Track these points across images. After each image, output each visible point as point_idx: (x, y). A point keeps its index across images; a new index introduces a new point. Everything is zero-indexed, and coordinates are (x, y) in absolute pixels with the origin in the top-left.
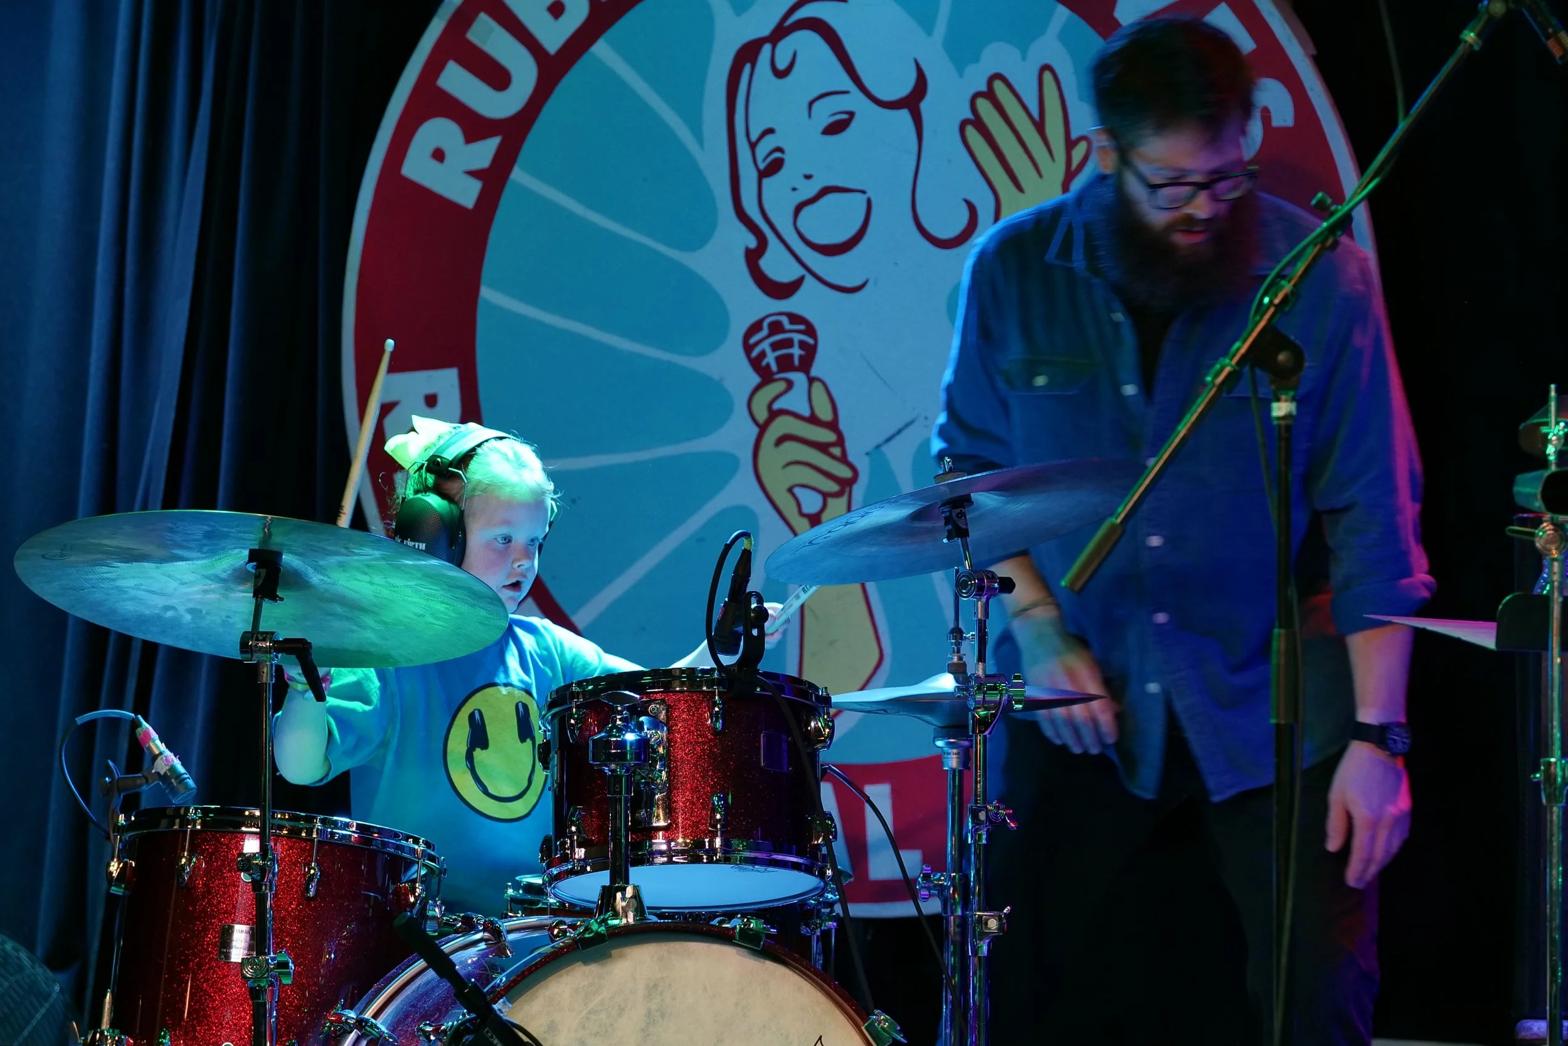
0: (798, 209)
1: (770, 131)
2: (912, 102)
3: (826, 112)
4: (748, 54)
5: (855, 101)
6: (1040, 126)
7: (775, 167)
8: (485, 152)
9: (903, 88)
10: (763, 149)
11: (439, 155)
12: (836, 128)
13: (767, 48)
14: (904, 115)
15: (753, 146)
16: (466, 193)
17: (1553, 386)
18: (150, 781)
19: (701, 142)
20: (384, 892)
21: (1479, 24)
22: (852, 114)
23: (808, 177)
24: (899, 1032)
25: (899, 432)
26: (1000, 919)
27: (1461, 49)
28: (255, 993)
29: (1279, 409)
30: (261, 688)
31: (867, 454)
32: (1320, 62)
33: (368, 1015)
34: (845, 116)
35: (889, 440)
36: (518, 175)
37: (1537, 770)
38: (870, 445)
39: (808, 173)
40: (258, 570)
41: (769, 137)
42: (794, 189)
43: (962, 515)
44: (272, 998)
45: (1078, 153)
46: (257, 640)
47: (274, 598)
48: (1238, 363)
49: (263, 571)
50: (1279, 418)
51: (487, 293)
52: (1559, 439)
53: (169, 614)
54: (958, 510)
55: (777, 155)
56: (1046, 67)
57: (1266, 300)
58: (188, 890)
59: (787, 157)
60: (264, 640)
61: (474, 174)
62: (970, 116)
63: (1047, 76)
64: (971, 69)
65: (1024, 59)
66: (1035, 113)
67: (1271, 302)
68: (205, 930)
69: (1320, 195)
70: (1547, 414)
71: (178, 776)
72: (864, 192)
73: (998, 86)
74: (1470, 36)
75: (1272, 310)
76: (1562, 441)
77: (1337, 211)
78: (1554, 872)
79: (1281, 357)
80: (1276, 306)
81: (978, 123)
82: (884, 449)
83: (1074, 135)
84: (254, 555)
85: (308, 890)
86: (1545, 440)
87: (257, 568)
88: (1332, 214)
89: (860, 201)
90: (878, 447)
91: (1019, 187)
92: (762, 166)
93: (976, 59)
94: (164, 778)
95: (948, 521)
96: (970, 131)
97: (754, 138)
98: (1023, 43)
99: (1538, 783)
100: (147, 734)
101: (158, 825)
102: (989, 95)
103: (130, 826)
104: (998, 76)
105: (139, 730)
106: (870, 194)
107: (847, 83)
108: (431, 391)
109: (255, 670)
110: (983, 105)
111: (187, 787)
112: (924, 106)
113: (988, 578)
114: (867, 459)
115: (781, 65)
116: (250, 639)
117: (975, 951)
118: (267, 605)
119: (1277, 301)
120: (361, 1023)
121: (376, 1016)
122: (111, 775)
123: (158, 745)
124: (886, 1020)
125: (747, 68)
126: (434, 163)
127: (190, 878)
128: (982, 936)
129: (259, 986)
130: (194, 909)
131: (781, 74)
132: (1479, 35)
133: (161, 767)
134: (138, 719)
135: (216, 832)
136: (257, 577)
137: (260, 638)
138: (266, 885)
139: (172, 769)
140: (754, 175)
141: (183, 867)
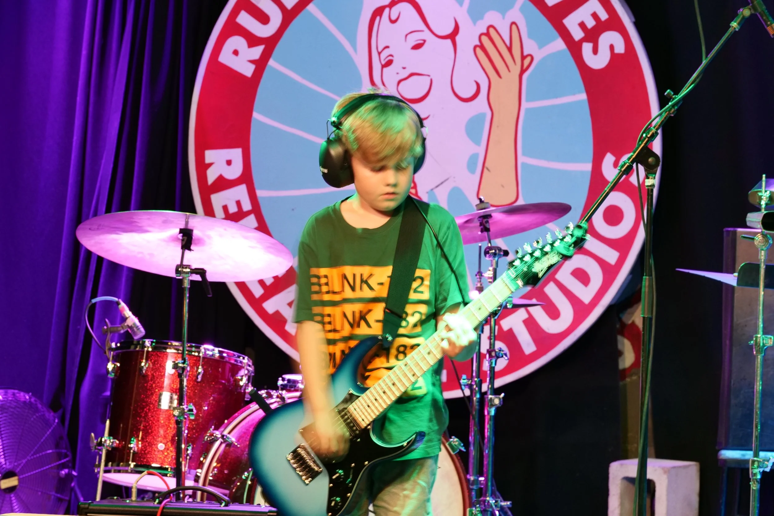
0: (399, 82)
1: (387, 47)
2: (453, 36)
3: (413, 40)
4: (379, 12)
5: (427, 35)
6: (510, 49)
7: (389, 63)
8: (257, 52)
9: (449, 30)
10: (384, 55)
11: (236, 53)
12: (417, 47)
13: (387, 10)
14: (449, 42)
15: (379, 53)
16: (248, 70)
17: (764, 176)
18: (124, 328)
19: (355, 50)
20: (229, 381)
21: (739, 19)
22: (425, 41)
23: (404, 68)
24: (462, 446)
25: (442, 183)
26: (500, 399)
27: (730, 30)
28: (178, 423)
29: (649, 182)
30: (183, 289)
31: (427, 193)
32: (638, 25)
33: (225, 433)
34: (422, 42)
35: (437, 187)
36: (272, 63)
37: (752, 340)
38: (428, 189)
39: (404, 66)
40: (184, 238)
41: (386, 50)
42: (398, 73)
43: (487, 222)
44: (185, 425)
45: (527, 61)
46: (183, 268)
47: (190, 249)
48: (631, 162)
49: (185, 238)
50: (648, 186)
51: (256, 115)
52: (766, 198)
53: (140, 256)
54: (486, 220)
55: (390, 58)
56: (513, 23)
57: (644, 135)
58: (145, 376)
59: (395, 59)
60: (186, 268)
61: (252, 62)
62: (478, 43)
63: (514, 27)
64: (479, 23)
65: (504, 18)
66: (508, 43)
67: (646, 136)
68: (152, 394)
69: (668, 91)
70: (761, 187)
71: (137, 327)
72: (429, 76)
73: (492, 31)
74: (734, 24)
75: (647, 139)
76: (768, 199)
77: (675, 98)
78: (758, 384)
79: (650, 160)
80: (649, 138)
81: (482, 47)
82: (436, 191)
83: (525, 53)
84: (181, 231)
85: (197, 378)
86: (760, 198)
87: (183, 236)
88: (673, 99)
89: (428, 80)
90: (432, 190)
91: (500, 76)
92: (383, 63)
93: (481, 17)
94: (131, 328)
95: (481, 224)
96: (478, 50)
97: (380, 50)
98: (503, 11)
99: (752, 345)
100: (123, 307)
101: (129, 348)
102: (488, 34)
103: (117, 348)
104: (491, 26)
105: (120, 306)
106: (432, 77)
107: (423, 27)
108: (229, 158)
109: (181, 281)
110: (485, 39)
111: (141, 332)
112: (458, 38)
113: (498, 250)
114: (427, 195)
115: (393, 18)
116: (179, 268)
117: (488, 413)
118: (187, 252)
119: (649, 136)
120: (223, 436)
121: (229, 433)
122: (107, 326)
123: (128, 313)
124: (456, 441)
125: (378, 18)
126: (234, 57)
127: (146, 372)
128: (492, 405)
129: (180, 419)
130: (147, 385)
131: (393, 22)
132: (739, 24)
133: (129, 322)
134: (119, 301)
135: (158, 352)
136: (182, 240)
137: (184, 267)
138: (184, 375)
139: (134, 324)
140: (380, 66)
141: (143, 367)
